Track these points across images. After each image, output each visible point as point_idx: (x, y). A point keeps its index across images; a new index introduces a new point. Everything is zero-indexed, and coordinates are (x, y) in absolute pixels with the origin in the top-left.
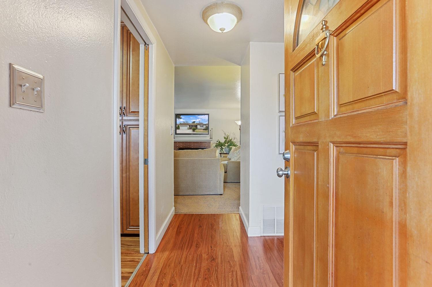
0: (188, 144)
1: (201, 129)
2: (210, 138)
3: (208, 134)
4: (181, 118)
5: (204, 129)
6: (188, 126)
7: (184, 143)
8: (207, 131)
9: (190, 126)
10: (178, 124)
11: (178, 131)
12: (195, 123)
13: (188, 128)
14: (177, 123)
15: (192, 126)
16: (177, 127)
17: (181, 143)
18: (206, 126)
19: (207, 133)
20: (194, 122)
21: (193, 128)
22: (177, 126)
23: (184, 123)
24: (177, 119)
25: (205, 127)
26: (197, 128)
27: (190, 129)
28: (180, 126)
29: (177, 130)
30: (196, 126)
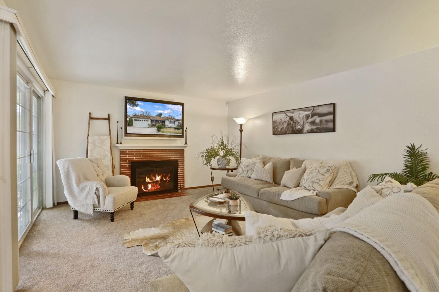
0: (147, 154)
1: (171, 128)
2: (185, 144)
3: (182, 136)
4: (137, 105)
5: (175, 128)
6: (150, 122)
7: (141, 152)
8: (180, 131)
9: (152, 121)
10: (129, 116)
11: (130, 130)
12: (162, 116)
13: (149, 125)
14: (128, 114)
15: (157, 121)
16: (128, 123)
17: (133, 152)
18: (179, 123)
19: (181, 134)
20: (160, 114)
21: (157, 125)
22: (128, 119)
23: (143, 114)
24: (128, 106)
25: (177, 123)
26: (164, 125)
27: (153, 126)
28: (134, 119)
29: (128, 128)
30: (164, 122)
